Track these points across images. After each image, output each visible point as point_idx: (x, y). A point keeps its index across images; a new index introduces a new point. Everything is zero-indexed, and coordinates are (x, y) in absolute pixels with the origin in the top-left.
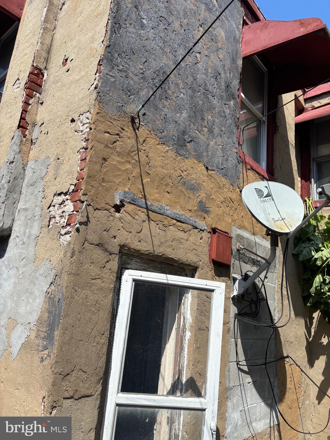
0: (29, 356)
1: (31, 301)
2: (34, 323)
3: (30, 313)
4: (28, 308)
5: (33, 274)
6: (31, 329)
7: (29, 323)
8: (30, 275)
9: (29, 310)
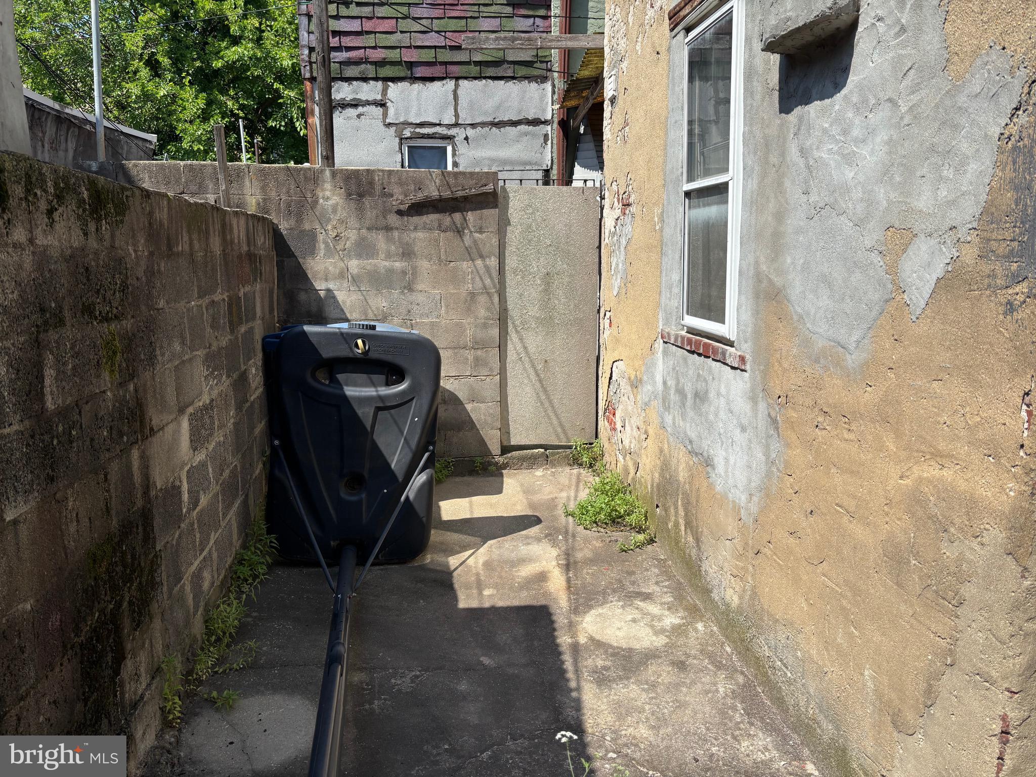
0: (967, 304)
1: (948, 173)
2: (968, 225)
3: (952, 203)
4: (943, 193)
5: (948, 102)
6: (962, 240)
7: (953, 228)
8: (937, 106)
9: (946, 197)
